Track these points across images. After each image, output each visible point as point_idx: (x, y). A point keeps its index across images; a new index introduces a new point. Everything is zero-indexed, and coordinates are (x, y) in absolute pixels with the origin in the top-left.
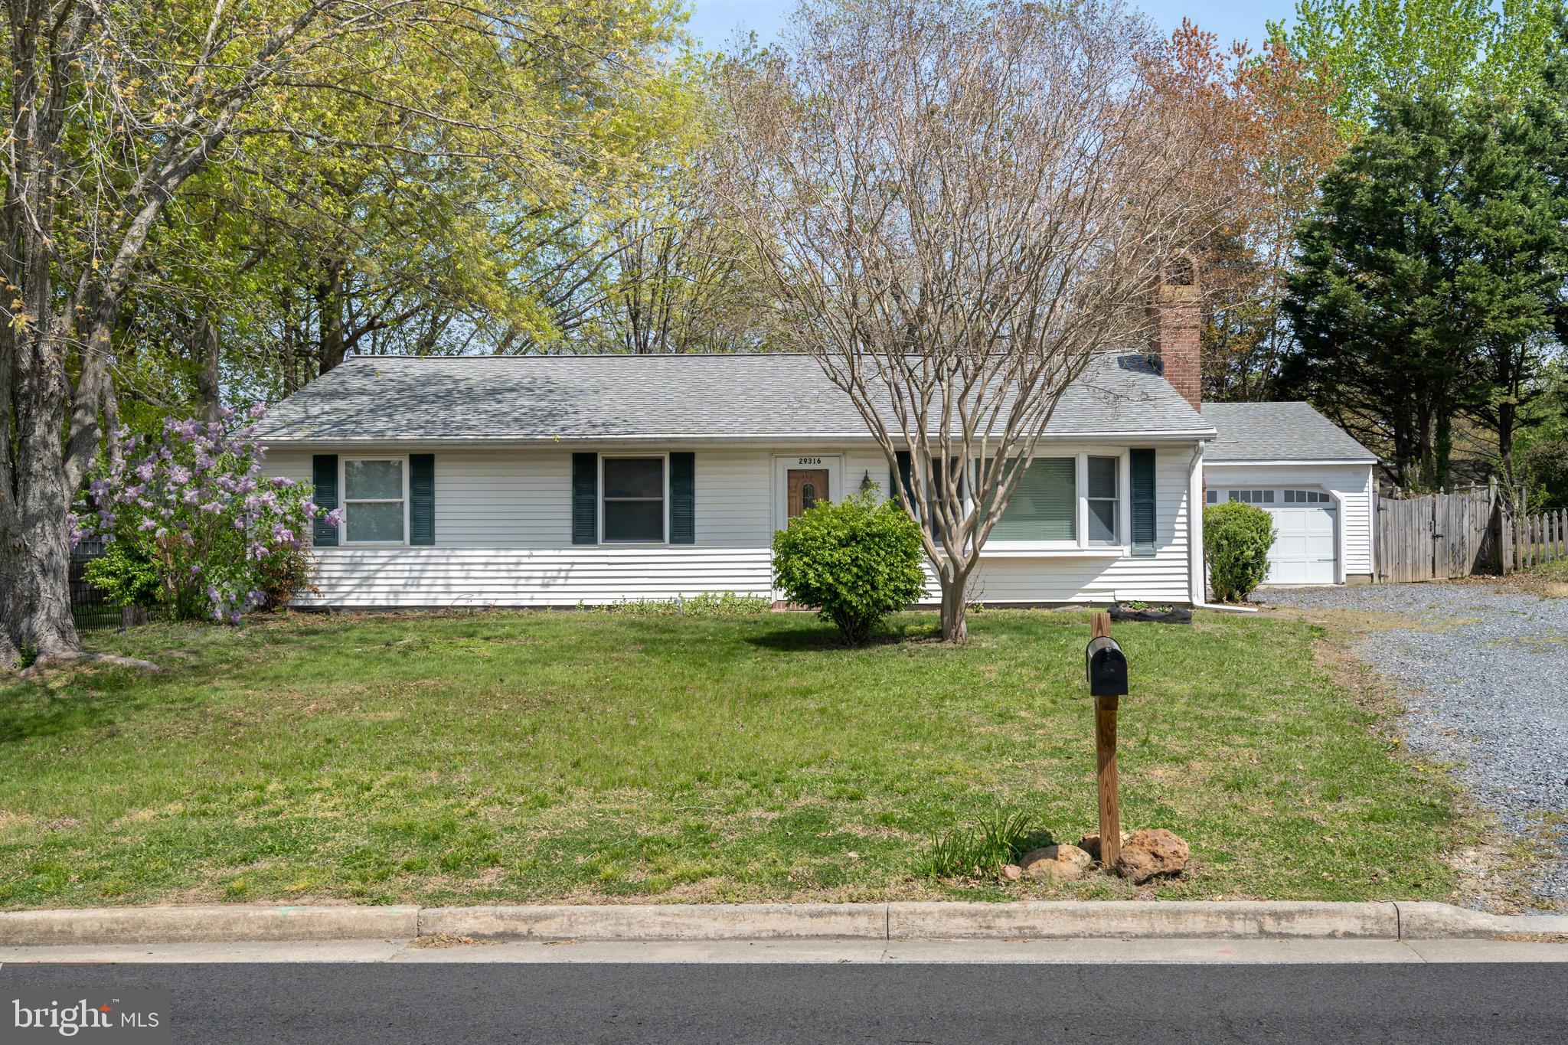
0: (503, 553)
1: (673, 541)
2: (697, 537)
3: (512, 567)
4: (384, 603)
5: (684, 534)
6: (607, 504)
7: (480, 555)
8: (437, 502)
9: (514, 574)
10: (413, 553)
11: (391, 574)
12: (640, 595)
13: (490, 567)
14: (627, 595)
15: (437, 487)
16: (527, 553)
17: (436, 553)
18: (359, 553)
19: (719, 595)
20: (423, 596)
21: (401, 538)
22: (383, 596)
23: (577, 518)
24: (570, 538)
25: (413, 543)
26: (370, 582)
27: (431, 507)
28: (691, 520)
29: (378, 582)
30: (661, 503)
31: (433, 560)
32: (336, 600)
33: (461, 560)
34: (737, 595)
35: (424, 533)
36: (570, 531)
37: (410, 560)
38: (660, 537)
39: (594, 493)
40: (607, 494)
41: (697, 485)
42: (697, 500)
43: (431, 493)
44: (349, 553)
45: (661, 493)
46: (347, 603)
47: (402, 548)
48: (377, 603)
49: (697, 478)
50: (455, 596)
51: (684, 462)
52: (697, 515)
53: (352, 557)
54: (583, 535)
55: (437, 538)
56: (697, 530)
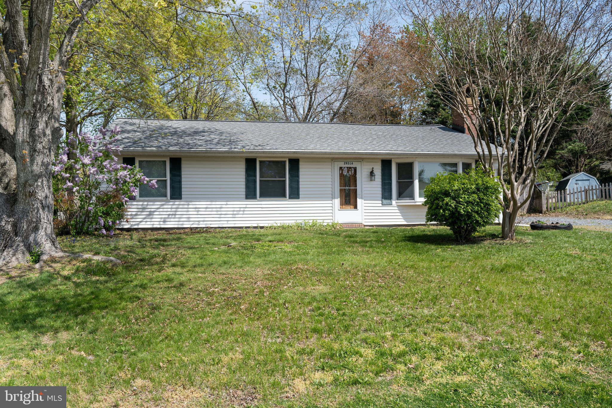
0: (214, 203)
1: (290, 198)
2: (300, 196)
3: (219, 209)
4: (158, 226)
5: (295, 194)
6: (260, 181)
7: (202, 204)
8: (183, 180)
9: (219, 213)
10: (171, 203)
11: (162, 213)
12: (282, 222)
13: (208, 210)
14: (277, 222)
15: (183, 173)
16: (225, 203)
17: (182, 203)
18: (146, 203)
19: (310, 221)
20: (177, 223)
21: (166, 196)
22: (158, 223)
23: (247, 187)
24: (244, 196)
25: (171, 198)
26: (151, 217)
27: (180, 182)
28: (298, 188)
29: (155, 216)
30: (284, 181)
31: (181, 207)
32: (135, 225)
33: (195, 206)
34: (318, 221)
35: (176, 194)
36: (244, 193)
37: (170, 207)
38: (284, 196)
39: (255, 176)
40: (261, 176)
41: (301, 173)
42: (300, 180)
43: (180, 176)
44: (141, 203)
45: (285, 177)
46: (140, 226)
47: (167, 201)
48: (155, 226)
49: (301, 170)
50: (191, 223)
51: (295, 163)
52: (300, 186)
53: (142, 205)
54: (250, 195)
55: (183, 196)
56: (301, 193)
